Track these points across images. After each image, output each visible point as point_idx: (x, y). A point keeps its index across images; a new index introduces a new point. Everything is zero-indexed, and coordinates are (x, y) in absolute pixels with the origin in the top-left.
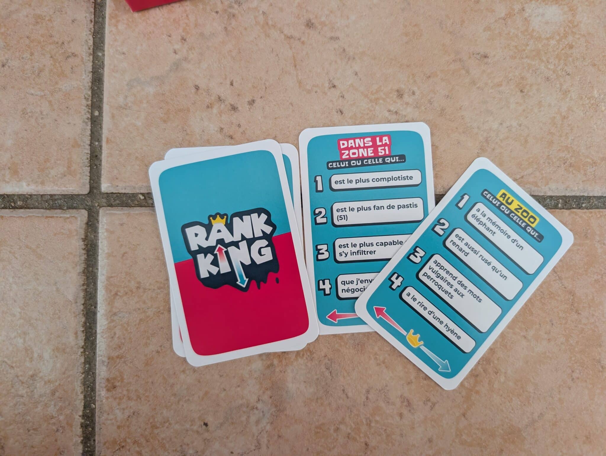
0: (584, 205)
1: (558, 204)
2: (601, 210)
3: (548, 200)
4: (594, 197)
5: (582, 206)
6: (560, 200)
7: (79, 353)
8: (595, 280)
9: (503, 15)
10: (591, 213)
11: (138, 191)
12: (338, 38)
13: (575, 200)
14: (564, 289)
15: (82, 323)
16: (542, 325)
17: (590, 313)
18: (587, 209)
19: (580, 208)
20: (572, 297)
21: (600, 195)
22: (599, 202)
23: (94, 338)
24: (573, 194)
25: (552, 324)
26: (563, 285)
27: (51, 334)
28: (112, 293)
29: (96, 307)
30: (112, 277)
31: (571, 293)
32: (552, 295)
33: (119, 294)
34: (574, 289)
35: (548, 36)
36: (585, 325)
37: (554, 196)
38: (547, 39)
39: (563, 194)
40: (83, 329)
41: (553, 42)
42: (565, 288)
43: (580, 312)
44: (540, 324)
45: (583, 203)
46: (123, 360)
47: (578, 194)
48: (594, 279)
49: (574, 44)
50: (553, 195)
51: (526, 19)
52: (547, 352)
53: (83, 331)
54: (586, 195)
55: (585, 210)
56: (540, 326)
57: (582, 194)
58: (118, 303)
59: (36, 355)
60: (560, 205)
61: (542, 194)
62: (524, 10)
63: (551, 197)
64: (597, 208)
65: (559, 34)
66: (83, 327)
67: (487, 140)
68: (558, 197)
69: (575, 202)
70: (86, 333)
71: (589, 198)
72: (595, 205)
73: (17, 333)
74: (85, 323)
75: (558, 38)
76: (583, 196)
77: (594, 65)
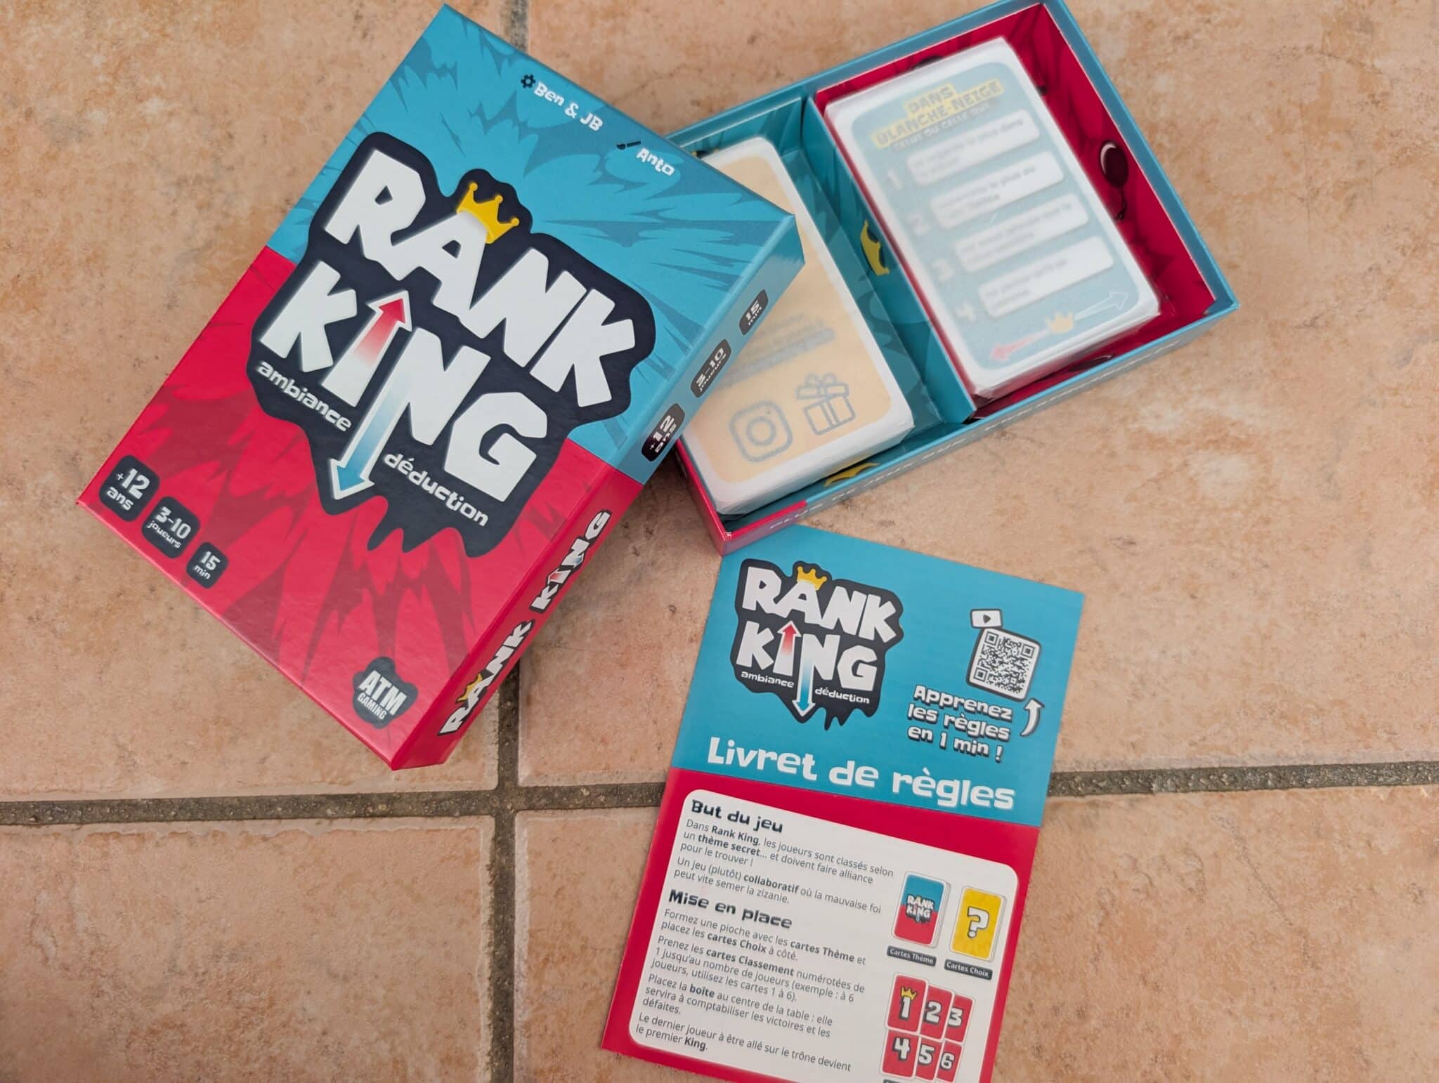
0: (1309, 781)
1: (1267, 781)
2: (1340, 788)
3: (1250, 774)
4: (1326, 766)
5: (1307, 784)
6: (1270, 775)
7: (484, 1065)
8: (1340, 909)
9: (1154, 475)
10: (1323, 793)
11: (579, 783)
12: (892, 523)
13: (1294, 773)
14: (1289, 926)
15: (487, 1011)
16: (1257, 990)
17: (1336, 966)
18: (1315, 787)
19: (1303, 786)
20: (1304, 940)
21: (1335, 762)
22: (1334, 775)
23: (507, 1037)
24: (1291, 763)
25: (1275, 988)
26: (1287, 920)
27: (437, 1032)
28: (541, 959)
29: (511, 983)
30: (539, 931)
31: (1300, 932)
32: (1270, 938)
33: (551, 959)
34: (1305, 926)
35: (1228, 505)
36: (1330, 987)
37: (1258, 768)
38: (1227, 510)
39: (1273, 764)
40: (489, 1022)
41: (1237, 515)
42: (1291, 924)
43: (1319, 965)
44: (1254, 989)
45: (1308, 778)
46: (559, 1074)
47: (1298, 763)
48: (1337, 908)
49: (1271, 516)
50: (1256, 765)
51: (1191, 479)
52: (1270, 1036)
53: (490, 1025)
54: (1311, 763)
55: (1313, 790)
56: (1255, 993)
57: (1304, 763)
58: (551, 976)
59: (411, 1071)
60: (1270, 783)
61: (1239, 765)
62: (1186, 465)
63: (1254, 770)
64: (1333, 785)
65: (1245, 501)
66: (489, 1017)
67: (1142, 681)
68: (1266, 770)
69: (1294, 776)
70: (495, 1028)
71: (1318, 767)
72: (1329, 779)
73: (380, 1033)
74: (493, 1011)
75: (1244, 507)
76: (1307, 766)
77: (1307, 549)
